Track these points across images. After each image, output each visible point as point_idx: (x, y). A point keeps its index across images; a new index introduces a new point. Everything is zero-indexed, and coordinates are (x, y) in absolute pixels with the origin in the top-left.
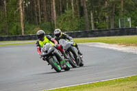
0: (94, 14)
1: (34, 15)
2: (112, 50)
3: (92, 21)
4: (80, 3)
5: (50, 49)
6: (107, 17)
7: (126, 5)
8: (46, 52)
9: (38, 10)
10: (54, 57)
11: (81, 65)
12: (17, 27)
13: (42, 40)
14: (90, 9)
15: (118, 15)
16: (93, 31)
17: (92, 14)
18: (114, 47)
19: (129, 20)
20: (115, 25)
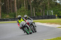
0: (35, 9)
1: (6, 9)
2: (44, 26)
3: (34, 12)
4: (28, 4)
6: (41, 10)
7: (50, 5)
8: (23, 25)
13: (20, 20)
14: (33, 6)
15: (46, 9)
16: (35, 17)
17: (34, 9)
18: (45, 24)
19: (52, 11)
20: (45, 14)
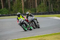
3: (52, 8)
5: (22, 21)
9: (29, 3)
10: (24, 24)
11: (39, 28)
12: (21, 10)
13: (19, 17)
